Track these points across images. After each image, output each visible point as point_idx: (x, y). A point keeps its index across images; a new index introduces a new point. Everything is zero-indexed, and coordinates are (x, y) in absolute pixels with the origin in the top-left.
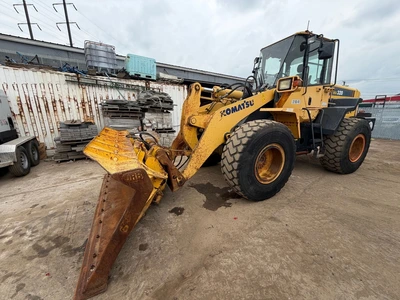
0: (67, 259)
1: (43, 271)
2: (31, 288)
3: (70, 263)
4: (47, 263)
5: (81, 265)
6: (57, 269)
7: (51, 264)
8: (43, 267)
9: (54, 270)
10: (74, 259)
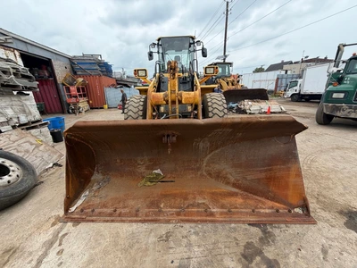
0: (278, 238)
1: (297, 256)
2: (317, 260)
3: (282, 234)
4: (286, 256)
5: (283, 226)
6: (291, 244)
7: (287, 251)
8: (292, 258)
9: (294, 247)
10: (276, 232)
